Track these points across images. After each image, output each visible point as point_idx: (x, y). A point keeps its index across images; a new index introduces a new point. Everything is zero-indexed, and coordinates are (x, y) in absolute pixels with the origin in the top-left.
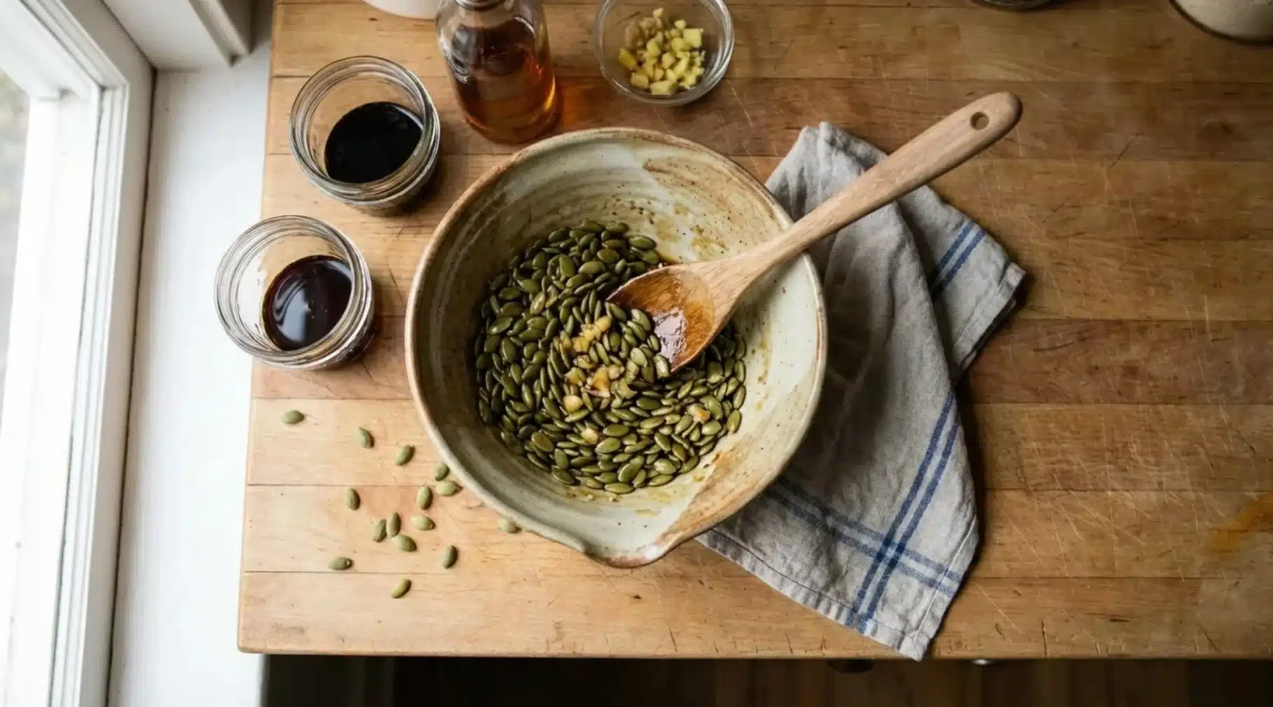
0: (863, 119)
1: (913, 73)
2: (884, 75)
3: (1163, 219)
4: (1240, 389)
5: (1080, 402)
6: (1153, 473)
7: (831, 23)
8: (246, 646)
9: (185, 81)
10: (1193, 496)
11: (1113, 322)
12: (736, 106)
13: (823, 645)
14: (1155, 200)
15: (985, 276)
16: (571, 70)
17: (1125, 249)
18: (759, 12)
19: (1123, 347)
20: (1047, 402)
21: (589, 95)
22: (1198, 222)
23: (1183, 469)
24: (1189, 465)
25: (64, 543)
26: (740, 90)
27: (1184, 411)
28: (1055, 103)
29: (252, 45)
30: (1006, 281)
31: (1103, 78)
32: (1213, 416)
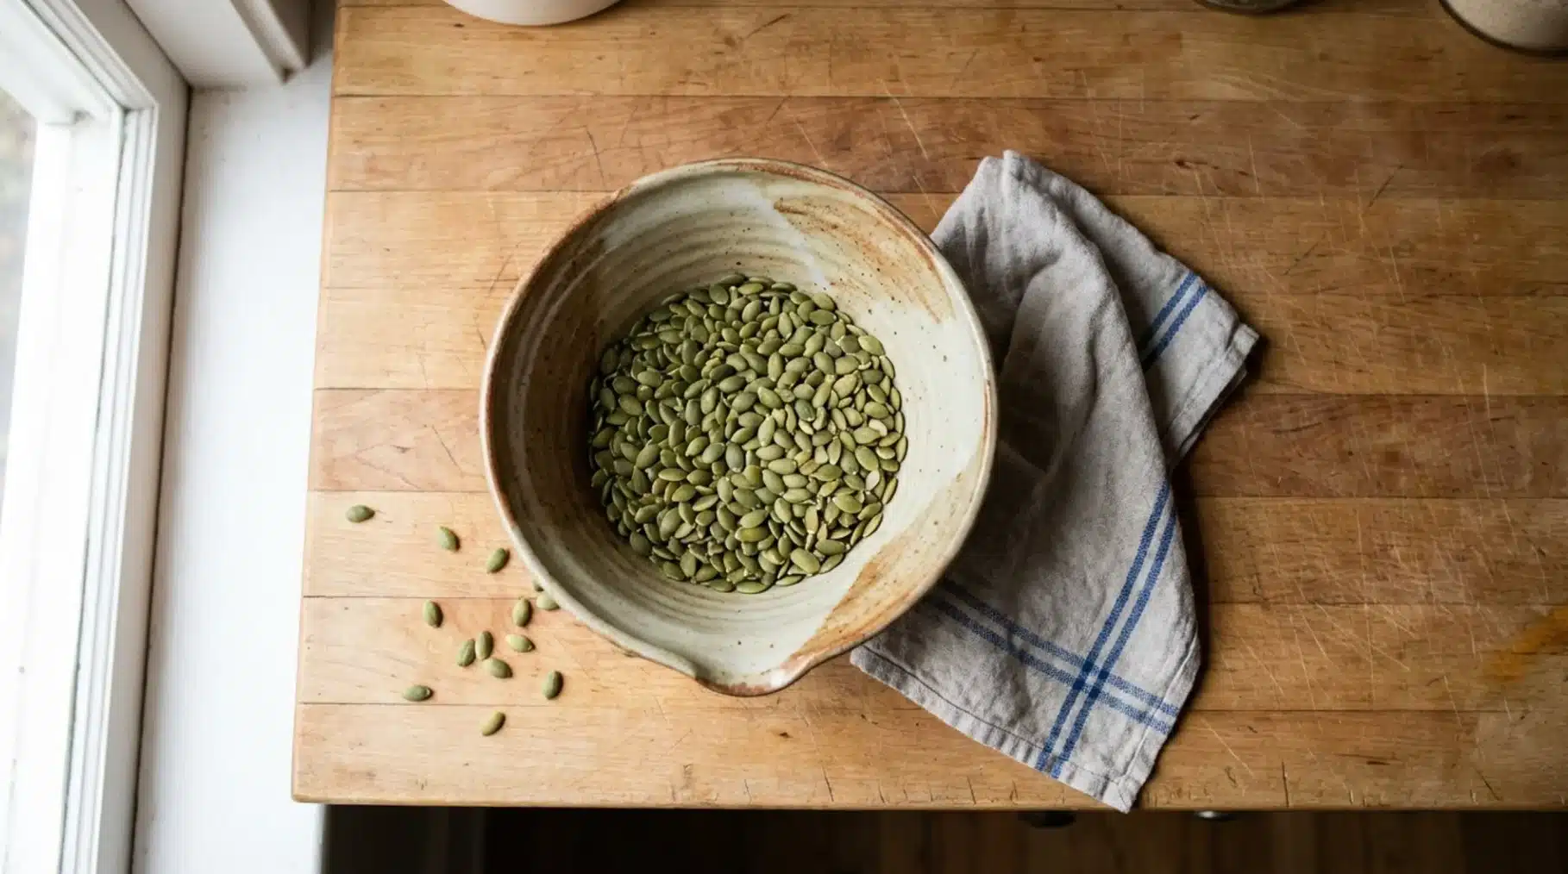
0: (1062, 148)
1: (1124, 92)
2: (1090, 93)
3: (1431, 270)
4: (1526, 479)
5: (1329, 495)
6: (1419, 582)
7: (1024, 30)
8: (302, 793)
9: (227, 102)
10: (1468, 610)
11: (1371, 397)
12: (908, 133)
13: (1014, 793)
14: (1421, 247)
15: (1208, 339)
16: (703, 87)
17: (1385, 307)
18: (935, 16)
19: (1382, 428)
20: (1289, 495)
21: (725, 118)
22: (1474, 274)
23: (1456, 578)
24: (1464, 572)
25: (78, 667)
26: (911, 112)
27: (1458, 506)
28: (1299, 127)
29: (310, 57)
30: (1235, 346)
31: (1357, 99)
32: (1494, 513)
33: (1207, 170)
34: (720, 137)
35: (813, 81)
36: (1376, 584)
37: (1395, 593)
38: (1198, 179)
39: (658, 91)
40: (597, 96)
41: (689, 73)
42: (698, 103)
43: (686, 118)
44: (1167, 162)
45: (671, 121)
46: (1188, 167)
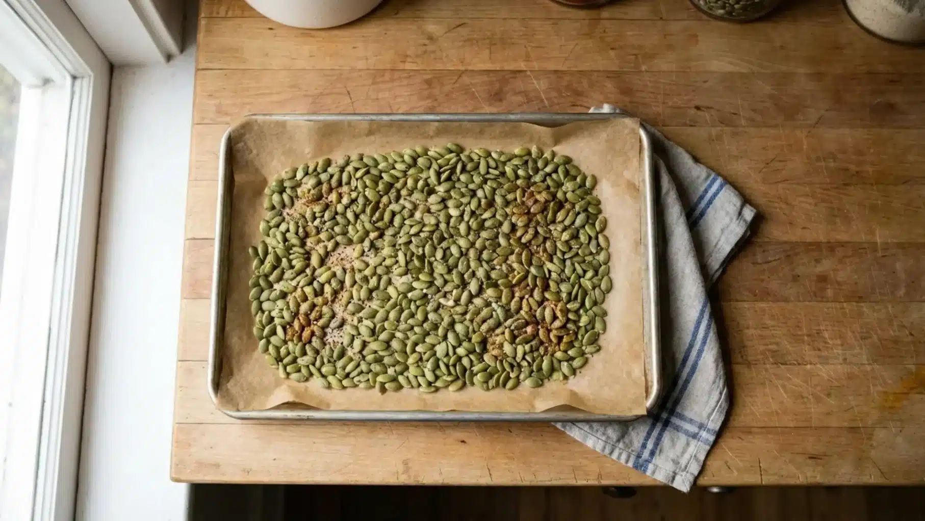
0: (627, 99)
1: (664, 67)
2: (644, 68)
3: (847, 170)
4: (902, 292)
5: (786, 300)
6: (838, 351)
7: (604, 31)
8: (177, 476)
9: (134, 73)
10: (868, 368)
11: (810, 244)
12: (536, 90)
13: (600, 476)
14: (839, 156)
15: (727, 213)
16: (415, 65)
17: (818, 191)
18: (553, 24)
19: (817, 261)
20: (762, 300)
21: (428, 82)
22: (871, 173)
23: (861, 349)
24: (865, 346)
25: (44, 402)
26: (538, 79)
27: (862, 307)
28: (769, 88)
29: (183, 48)
30: (742, 217)
31: (802, 71)
32: (883, 311)
33: (713, 112)
34: (426, 93)
35: (481, 61)
36: (813, 353)
37: (827, 358)
38: (708, 118)
39: (388, 66)
40: (353, 70)
41: (407, 56)
42: (411, 74)
43: (405, 82)
44: (689, 108)
45: (396, 84)
46: (703, 111)
